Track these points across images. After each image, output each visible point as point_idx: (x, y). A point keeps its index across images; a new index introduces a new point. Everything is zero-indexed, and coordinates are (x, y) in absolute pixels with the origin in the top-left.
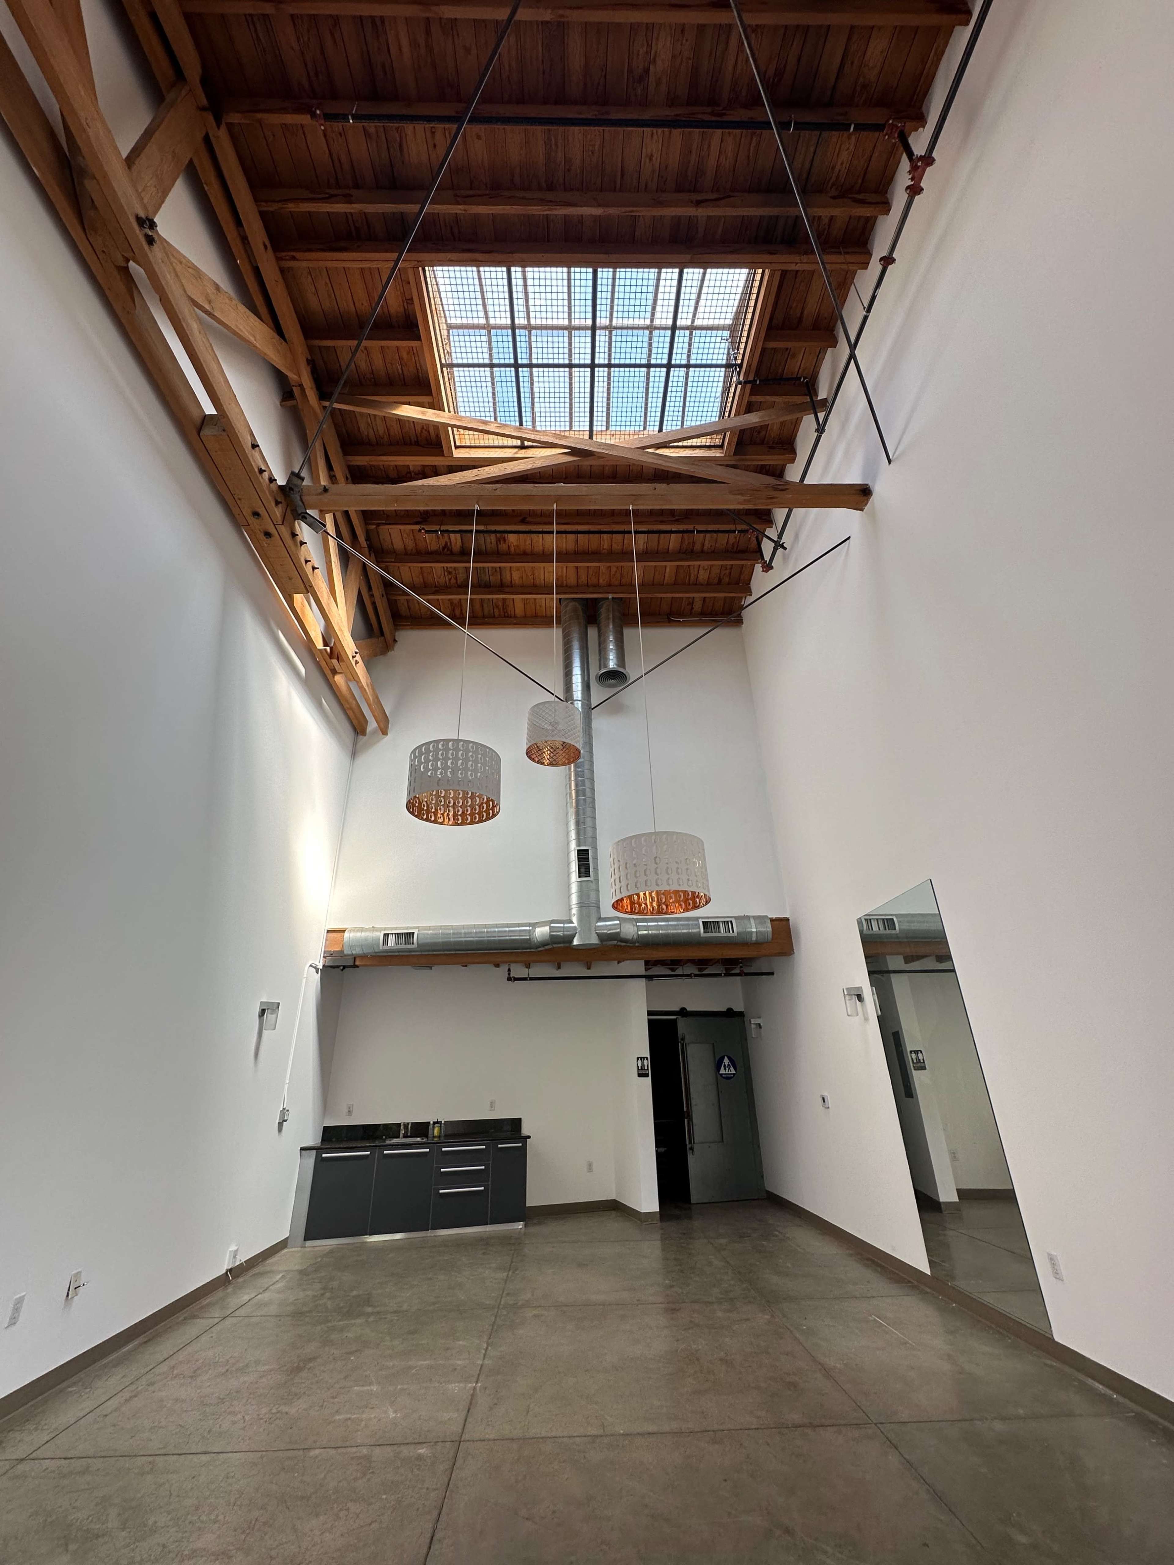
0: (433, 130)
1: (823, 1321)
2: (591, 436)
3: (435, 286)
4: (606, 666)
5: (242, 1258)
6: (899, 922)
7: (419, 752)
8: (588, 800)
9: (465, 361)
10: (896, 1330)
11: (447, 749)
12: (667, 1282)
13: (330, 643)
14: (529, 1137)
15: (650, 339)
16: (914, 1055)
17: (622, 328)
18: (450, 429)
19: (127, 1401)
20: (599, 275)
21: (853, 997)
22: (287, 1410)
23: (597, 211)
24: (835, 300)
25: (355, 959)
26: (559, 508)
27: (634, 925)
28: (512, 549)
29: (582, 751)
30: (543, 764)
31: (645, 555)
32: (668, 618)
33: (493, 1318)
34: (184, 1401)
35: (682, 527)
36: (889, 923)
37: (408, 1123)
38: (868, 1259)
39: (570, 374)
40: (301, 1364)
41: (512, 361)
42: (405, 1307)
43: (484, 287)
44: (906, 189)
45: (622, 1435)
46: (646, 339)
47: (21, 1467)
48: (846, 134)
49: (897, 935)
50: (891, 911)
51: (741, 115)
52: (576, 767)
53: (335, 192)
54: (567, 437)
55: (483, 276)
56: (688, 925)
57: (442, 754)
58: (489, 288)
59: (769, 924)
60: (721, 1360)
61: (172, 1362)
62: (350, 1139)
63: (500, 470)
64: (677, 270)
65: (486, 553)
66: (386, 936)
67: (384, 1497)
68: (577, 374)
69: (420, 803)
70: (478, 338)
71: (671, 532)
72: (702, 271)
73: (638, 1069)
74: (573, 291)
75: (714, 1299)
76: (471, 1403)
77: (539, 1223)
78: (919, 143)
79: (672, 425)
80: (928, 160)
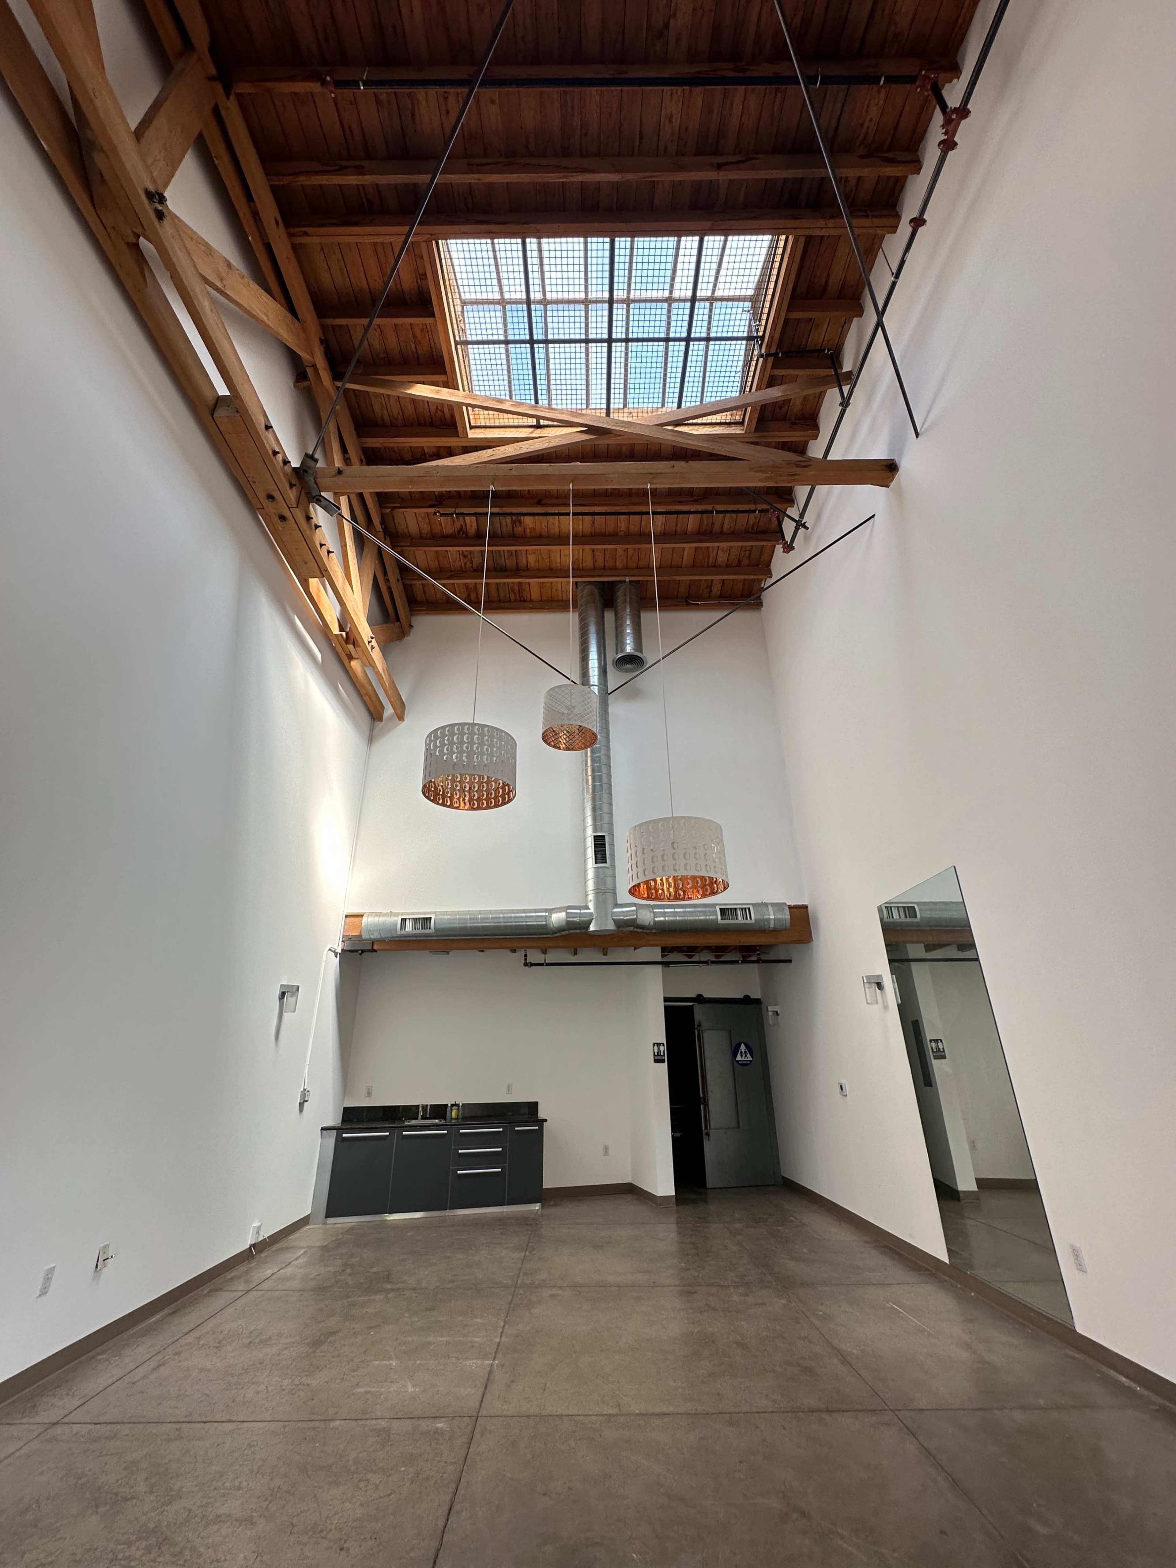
0: (446, 95)
1: (840, 1306)
2: (608, 414)
3: (449, 260)
4: (623, 650)
5: (265, 1234)
6: (920, 910)
7: (435, 736)
8: (605, 786)
9: (480, 338)
10: (914, 1318)
11: (462, 733)
12: (683, 1265)
13: (346, 626)
14: (546, 1120)
15: (669, 311)
16: (933, 1044)
17: (640, 301)
18: (464, 408)
19: (154, 1369)
20: (617, 245)
21: (873, 985)
22: (309, 1382)
23: (615, 177)
24: (862, 265)
25: (373, 943)
26: (575, 488)
27: (650, 912)
28: (528, 531)
29: (598, 737)
30: (559, 748)
31: (663, 537)
32: (687, 601)
33: (510, 1297)
34: (208, 1371)
35: (700, 508)
36: (910, 911)
37: (427, 1105)
38: (885, 1247)
39: (587, 349)
40: (322, 1338)
41: (527, 337)
42: (424, 1285)
43: (499, 260)
44: (939, 145)
45: (638, 1414)
46: (665, 312)
47: (52, 1432)
48: (875, 87)
49: (918, 924)
50: (913, 899)
51: (766, 69)
52: (592, 752)
53: (345, 163)
54: (583, 415)
55: (497, 249)
56: (705, 912)
57: (458, 739)
58: (504, 261)
59: (787, 911)
60: (737, 1343)
61: (197, 1333)
62: (370, 1120)
63: (515, 450)
64: (697, 238)
65: (502, 537)
66: (404, 921)
67: (403, 1469)
68: (594, 350)
69: (435, 788)
70: (493, 314)
71: (689, 513)
72: (723, 238)
73: (654, 1055)
74: (589, 262)
75: (729, 1282)
76: (488, 1379)
77: (555, 1205)
78: (953, 95)
79: (691, 401)
80: (963, 112)
